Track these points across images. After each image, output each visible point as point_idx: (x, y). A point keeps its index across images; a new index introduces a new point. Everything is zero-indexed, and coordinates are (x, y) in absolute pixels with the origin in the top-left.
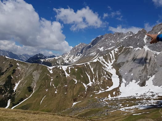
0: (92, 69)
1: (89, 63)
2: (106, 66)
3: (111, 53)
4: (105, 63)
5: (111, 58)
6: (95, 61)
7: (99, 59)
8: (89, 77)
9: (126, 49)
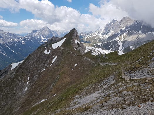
0: (112, 44)
1: (110, 41)
2: (119, 42)
3: (123, 35)
4: (118, 41)
5: (123, 38)
6: (114, 40)
7: (116, 39)
8: (110, 47)
9: (131, 32)
